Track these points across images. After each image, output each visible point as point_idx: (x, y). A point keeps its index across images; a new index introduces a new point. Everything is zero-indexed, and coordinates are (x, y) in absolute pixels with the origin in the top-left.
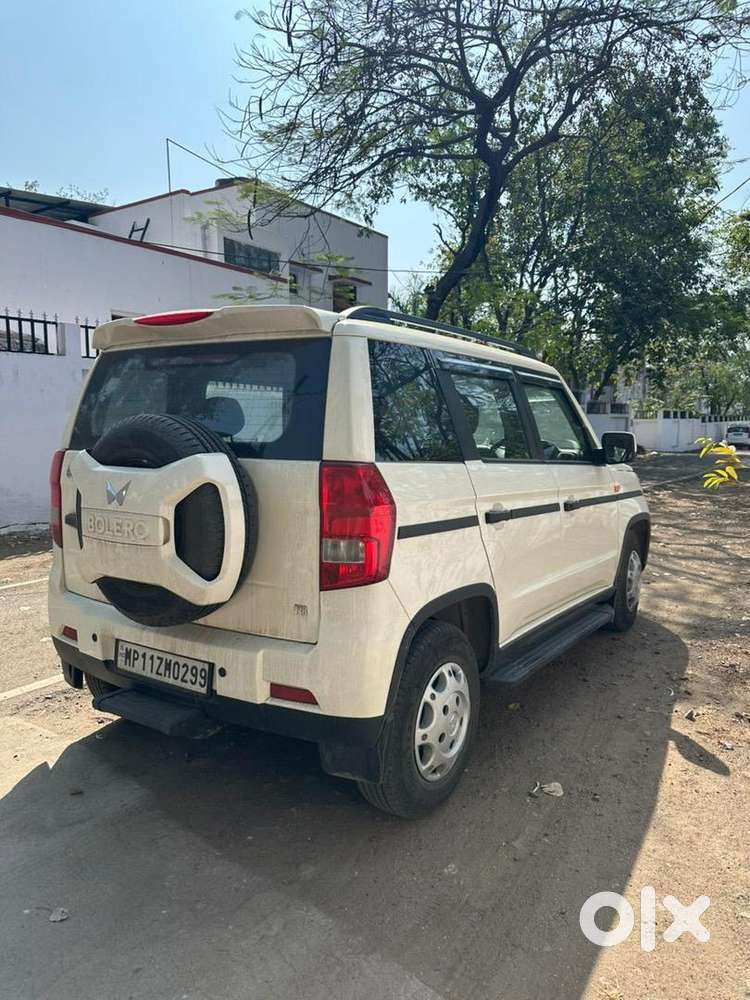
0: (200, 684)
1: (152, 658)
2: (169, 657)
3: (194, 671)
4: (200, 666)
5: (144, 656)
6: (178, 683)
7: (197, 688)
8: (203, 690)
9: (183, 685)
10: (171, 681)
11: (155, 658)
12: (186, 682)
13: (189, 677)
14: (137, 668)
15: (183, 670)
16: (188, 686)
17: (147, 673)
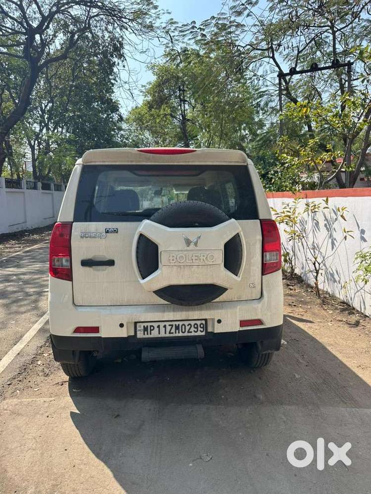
0: (201, 331)
1: (165, 326)
2: (177, 323)
3: (196, 326)
4: (199, 323)
5: (159, 327)
6: (186, 334)
7: (199, 333)
8: (203, 333)
9: (189, 334)
10: (181, 334)
11: (167, 326)
12: (191, 332)
13: (193, 329)
14: (155, 334)
15: (187, 328)
16: (193, 334)
17: (163, 335)
